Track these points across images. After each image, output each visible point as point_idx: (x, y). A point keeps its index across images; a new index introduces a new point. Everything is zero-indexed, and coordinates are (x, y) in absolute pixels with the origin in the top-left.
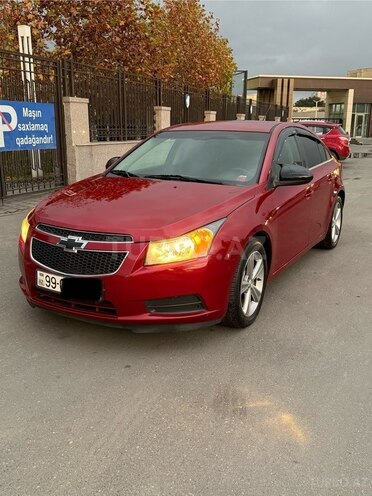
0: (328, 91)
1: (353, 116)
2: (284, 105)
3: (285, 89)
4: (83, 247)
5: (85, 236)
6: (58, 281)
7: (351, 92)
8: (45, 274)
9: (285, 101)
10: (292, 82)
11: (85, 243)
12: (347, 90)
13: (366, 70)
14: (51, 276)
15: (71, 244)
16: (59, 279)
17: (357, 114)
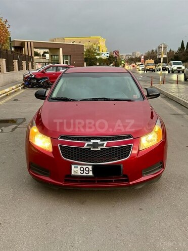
0: (49, 49)
1: (63, 61)
2: (30, 55)
3: (29, 47)
4: (105, 146)
5: (103, 139)
6: (91, 169)
7: (61, 49)
8: (79, 167)
9: (30, 53)
10: (32, 44)
11: (105, 143)
12: (59, 49)
13: (58, 38)
14: (85, 167)
15: (95, 145)
16: (90, 168)
17: (65, 61)
